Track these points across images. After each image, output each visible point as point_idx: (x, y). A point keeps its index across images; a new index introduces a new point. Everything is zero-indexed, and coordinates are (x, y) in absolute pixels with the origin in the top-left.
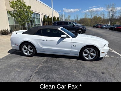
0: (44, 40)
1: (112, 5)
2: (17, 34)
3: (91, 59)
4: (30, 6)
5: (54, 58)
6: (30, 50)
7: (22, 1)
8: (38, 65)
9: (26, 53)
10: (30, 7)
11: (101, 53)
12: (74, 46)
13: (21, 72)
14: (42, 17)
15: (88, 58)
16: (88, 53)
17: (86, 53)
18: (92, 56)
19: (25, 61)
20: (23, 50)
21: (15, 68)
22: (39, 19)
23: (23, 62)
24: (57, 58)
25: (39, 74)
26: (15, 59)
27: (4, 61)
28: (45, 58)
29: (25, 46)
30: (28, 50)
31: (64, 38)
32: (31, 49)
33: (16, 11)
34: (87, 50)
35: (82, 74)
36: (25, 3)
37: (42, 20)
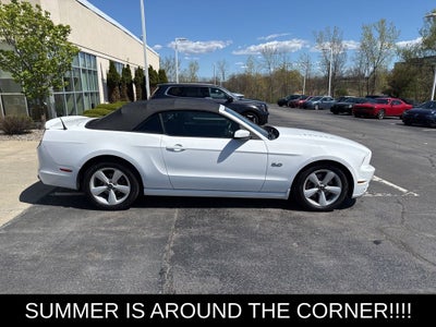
0: (172, 150)
1: (332, 32)
2: (65, 128)
3: (328, 203)
4: (68, 27)
5: (206, 210)
6: (118, 186)
7: (37, 6)
8: (162, 235)
9: (102, 200)
10: (65, 31)
11: (355, 182)
12: (274, 165)
13: (117, 264)
14: (103, 69)
15: (317, 201)
16: (318, 186)
17: (311, 185)
18: (329, 196)
19: (110, 225)
20: (93, 187)
21: (87, 252)
22: (95, 73)
23: (103, 229)
24: (219, 210)
25: (186, 264)
26: (66, 221)
27: (24, 231)
28: (176, 213)
29: (100, 174)
30: (110, 187)
31: (242, 140)
32: (122, 181)
33: (9, 41)
34: (313, 176)
35: (321, 250)
36: (47, 13)
37: (105, 78)
